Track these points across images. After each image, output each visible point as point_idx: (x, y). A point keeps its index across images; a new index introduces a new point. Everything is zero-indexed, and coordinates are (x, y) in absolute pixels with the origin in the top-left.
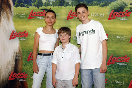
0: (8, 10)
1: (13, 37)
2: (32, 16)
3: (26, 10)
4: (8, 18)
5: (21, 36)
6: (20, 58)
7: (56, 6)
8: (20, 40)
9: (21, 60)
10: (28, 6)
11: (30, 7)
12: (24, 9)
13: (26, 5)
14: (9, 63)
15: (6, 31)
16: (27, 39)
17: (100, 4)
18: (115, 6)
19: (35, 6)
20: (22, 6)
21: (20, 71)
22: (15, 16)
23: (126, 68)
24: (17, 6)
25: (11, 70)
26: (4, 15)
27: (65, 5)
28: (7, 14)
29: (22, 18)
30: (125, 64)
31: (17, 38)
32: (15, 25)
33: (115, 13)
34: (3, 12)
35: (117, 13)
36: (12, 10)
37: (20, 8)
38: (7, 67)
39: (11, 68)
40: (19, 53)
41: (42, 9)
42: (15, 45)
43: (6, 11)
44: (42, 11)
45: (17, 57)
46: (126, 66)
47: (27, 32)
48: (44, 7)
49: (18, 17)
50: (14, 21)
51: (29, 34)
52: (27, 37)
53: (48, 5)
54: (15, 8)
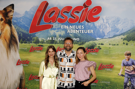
0: (15, 45)
1: (19, 64)
2: (32, 50)
3: (28, 46)
4: (16, 51)
5: (24, 64)
6: (24, 78)
7: (48, 43)
8: (24, 66)
9: (24, 80)
10: (29, 43)
11: (31, 44)
12: (27, 45)
13: (28, 42)
14: (16, 82)
15: (14, 59)
16: (29, 65)
17: (78, 43)
18: (88, 45)
19: (34, 43)
20: (25, 43)
21: (23, 87)
22: (20, 49)
23: (96, 87)
24: (22, 43)
25: (17, 86)
26: (13, 48)
27: (55, 43)
28: (15, 48)
29: (25, 51)
30: (95, 84)
31: (22, 65)
32: (20, 55)
33: (88, 49)
34: (12, 47)
35: (90, 49)
36: (18, 45)
37: (24, 44)
38: (14, 84)
39: (17, 85)
40: (22, 75)
41: (39, 46)
42: (20, 69)
43: (14, 46)
44: (39, 47)
45: (21, 77)
46: (95, 86)
47: (28, 60)
48: (40, 44)
49: (22, 51)
50: (20, 53)
51: (30, 62)
52: (28, 64)
53: (43, 43)
54: (20, 44)
